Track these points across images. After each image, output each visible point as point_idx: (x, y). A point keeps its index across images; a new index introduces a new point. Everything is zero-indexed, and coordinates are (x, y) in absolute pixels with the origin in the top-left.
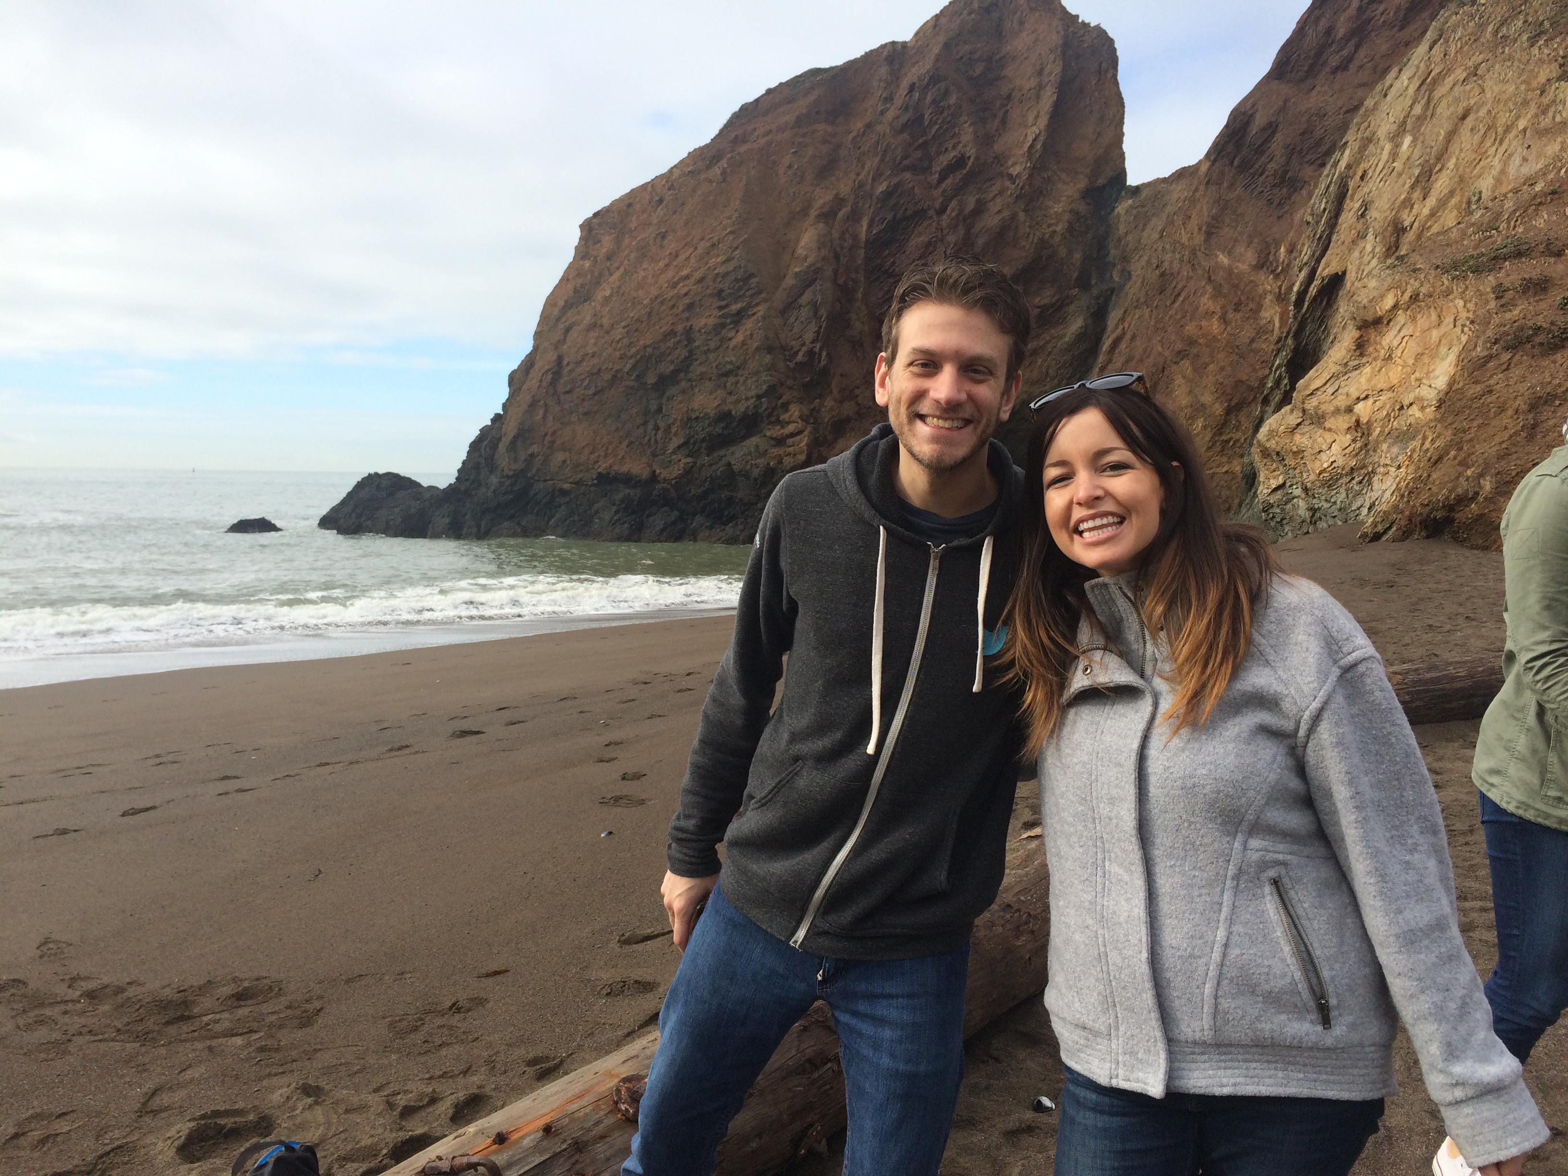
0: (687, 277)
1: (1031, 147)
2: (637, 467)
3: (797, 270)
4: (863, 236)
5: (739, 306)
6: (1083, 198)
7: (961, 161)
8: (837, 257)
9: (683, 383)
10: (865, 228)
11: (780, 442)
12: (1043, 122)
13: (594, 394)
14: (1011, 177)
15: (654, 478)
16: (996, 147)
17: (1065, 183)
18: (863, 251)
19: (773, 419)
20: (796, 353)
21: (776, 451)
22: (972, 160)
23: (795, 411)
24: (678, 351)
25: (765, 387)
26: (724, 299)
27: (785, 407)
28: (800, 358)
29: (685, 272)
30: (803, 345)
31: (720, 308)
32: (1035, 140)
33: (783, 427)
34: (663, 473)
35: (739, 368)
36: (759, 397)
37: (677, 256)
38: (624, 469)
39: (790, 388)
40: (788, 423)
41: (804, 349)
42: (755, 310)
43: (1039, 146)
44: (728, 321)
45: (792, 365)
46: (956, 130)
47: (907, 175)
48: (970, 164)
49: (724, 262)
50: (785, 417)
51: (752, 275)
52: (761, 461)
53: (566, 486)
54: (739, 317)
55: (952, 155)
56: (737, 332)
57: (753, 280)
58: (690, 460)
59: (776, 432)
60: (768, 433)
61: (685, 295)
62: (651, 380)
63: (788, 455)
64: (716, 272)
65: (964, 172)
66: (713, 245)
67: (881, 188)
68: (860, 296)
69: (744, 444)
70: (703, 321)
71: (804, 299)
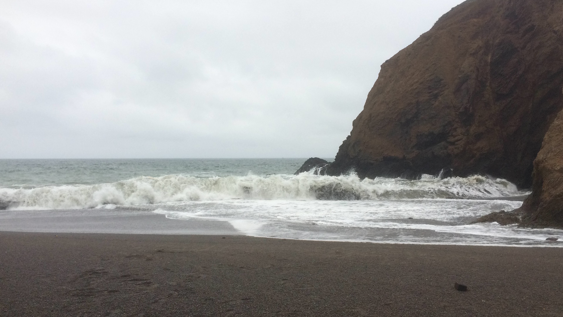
0: (417, 82)
2: (398, 154)
3: (460, 76)
4: (489, 61)
5: (436, 92)
7: (532, 28)
8: (478, 70)
9: (416, 122)
10: (490, 58)
11: (453, 144)
13: (383, 127)
14: (555, 32)
15: (404, 158)
16: (548, 20)
18: (489, 67)
19: (450, 134)
20: (460, 108)
21: (451, 147)
22: (536, 26)
23: (459, 130)
24: (413, 110)
25: (446, 122)
26: (431, 89)
27: (455, 129)
28: (461, 110)
29: (416, 80)
30: (463, 105)
31: (430, 93)
33: (454, 137)
34: (408, 156)
35: (436, 115)
36: (444, 126)
37: (413, 75)
38: (393, 155)
39: (457, 122)
40: (456, 136)
42: (443, 93)
44: (432, 97)
45: (458, 113)
46: (530, 15)
47: (509, 35)
48: (536, 28)
49: (430, 76)
50: (454, 134)
51: (442, 80)
52: (445, 151)
53: (372, 162)
54: (436, 96)
55: (528, 25)
56: (436, 101)
57: (442, 82)
58: (418, 151)
59: (452, 139)
60: (448, 140)
61: (416, 88)
62: (403, 121)
63: (456, 148)
64: (428, 79)
65: (533, 32)
66: (427, 69)
67: (497, 41)
68: (488, 84)
69: (439, 144)
70: (423, 98)
71: (463, 87)
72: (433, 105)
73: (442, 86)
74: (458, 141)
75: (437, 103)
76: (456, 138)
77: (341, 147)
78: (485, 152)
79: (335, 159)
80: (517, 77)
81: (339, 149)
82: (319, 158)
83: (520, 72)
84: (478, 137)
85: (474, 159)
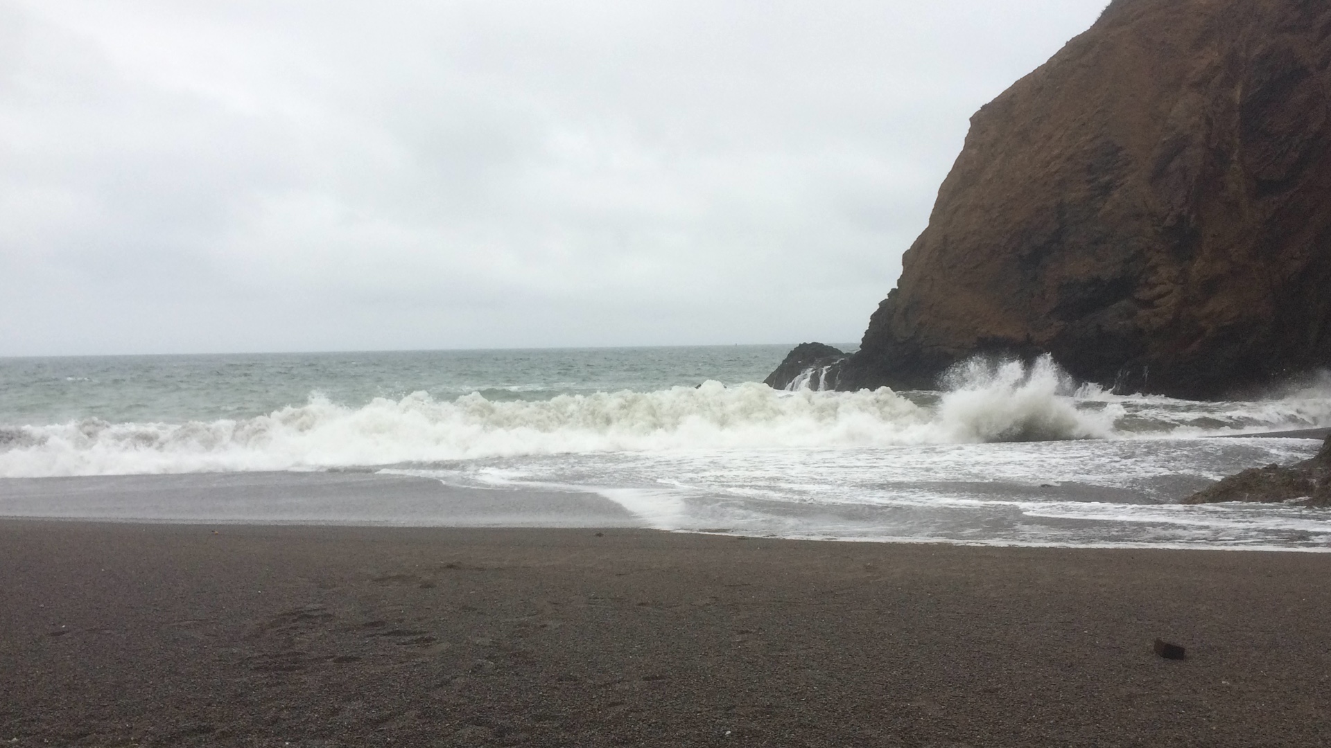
0: (1058, 157)
2: (1013, 330)
3: (1165, 139)
4: (1238, 100)
5: (1107, 178)
8: (1209, 122)
9: (1056, 254)
10: (1239, 92)
11: (1148, 304)
13: (976, 267)
15: (1028, 341)
18: (1238, 114)
19: (1142, 281)
20: (1165, 218)
21: (1143, 313)
23: (1163, 272)
24: (1049, 226)
25: (1132, 252)
26: (1093, 173)
27: (1153, 268)
28: (1168, 222)
29: (1056, 152)
30: (1172, 209)
31: (1089, 182)
33: (1151, 289)
34: (1037, 335)
35: (1107, 236)
36: (1126, 262)
37: (1050, 138)
38: (1000, 334)
39: (1158, 252)
40: (1155, 285)
41: (1172, 213)
42: (1122, 181)
44: (1097, 193)
45: (1160, 230)
47: (1286, 36)
49: (1091, 140)
50: (1153, 279)
51: (1120, 149)
52: (1128, 322)
53: (950, 350)
54: (1107, 189)
56: (1105, 202)
57: (1121, 154)
58: (1062, 323)
59: (1145, 294)
60: (1136, 296)
61: (1056, 172)
62: (1025, 251)
63: (1155, 315)
64: (1085, 148)
66: (1084, 124)
67: (1257, 52)
68: (1235, 157)
69: (1113, 306)
70: (1073, 195)
71: (1173, 166)
72: (1099, 210)
73: (1120, 163)
74: (1160, 296)
75: (1108, 207)
76: (1158, 290)
77: (875, 318)
78: (1227, 323)
79: (861, 346)
80: (1308, 137)
81: (870, 321)
82: (822, 344)
83: (1314, 127)
84: (1211, 286)
85: (1199, 341)
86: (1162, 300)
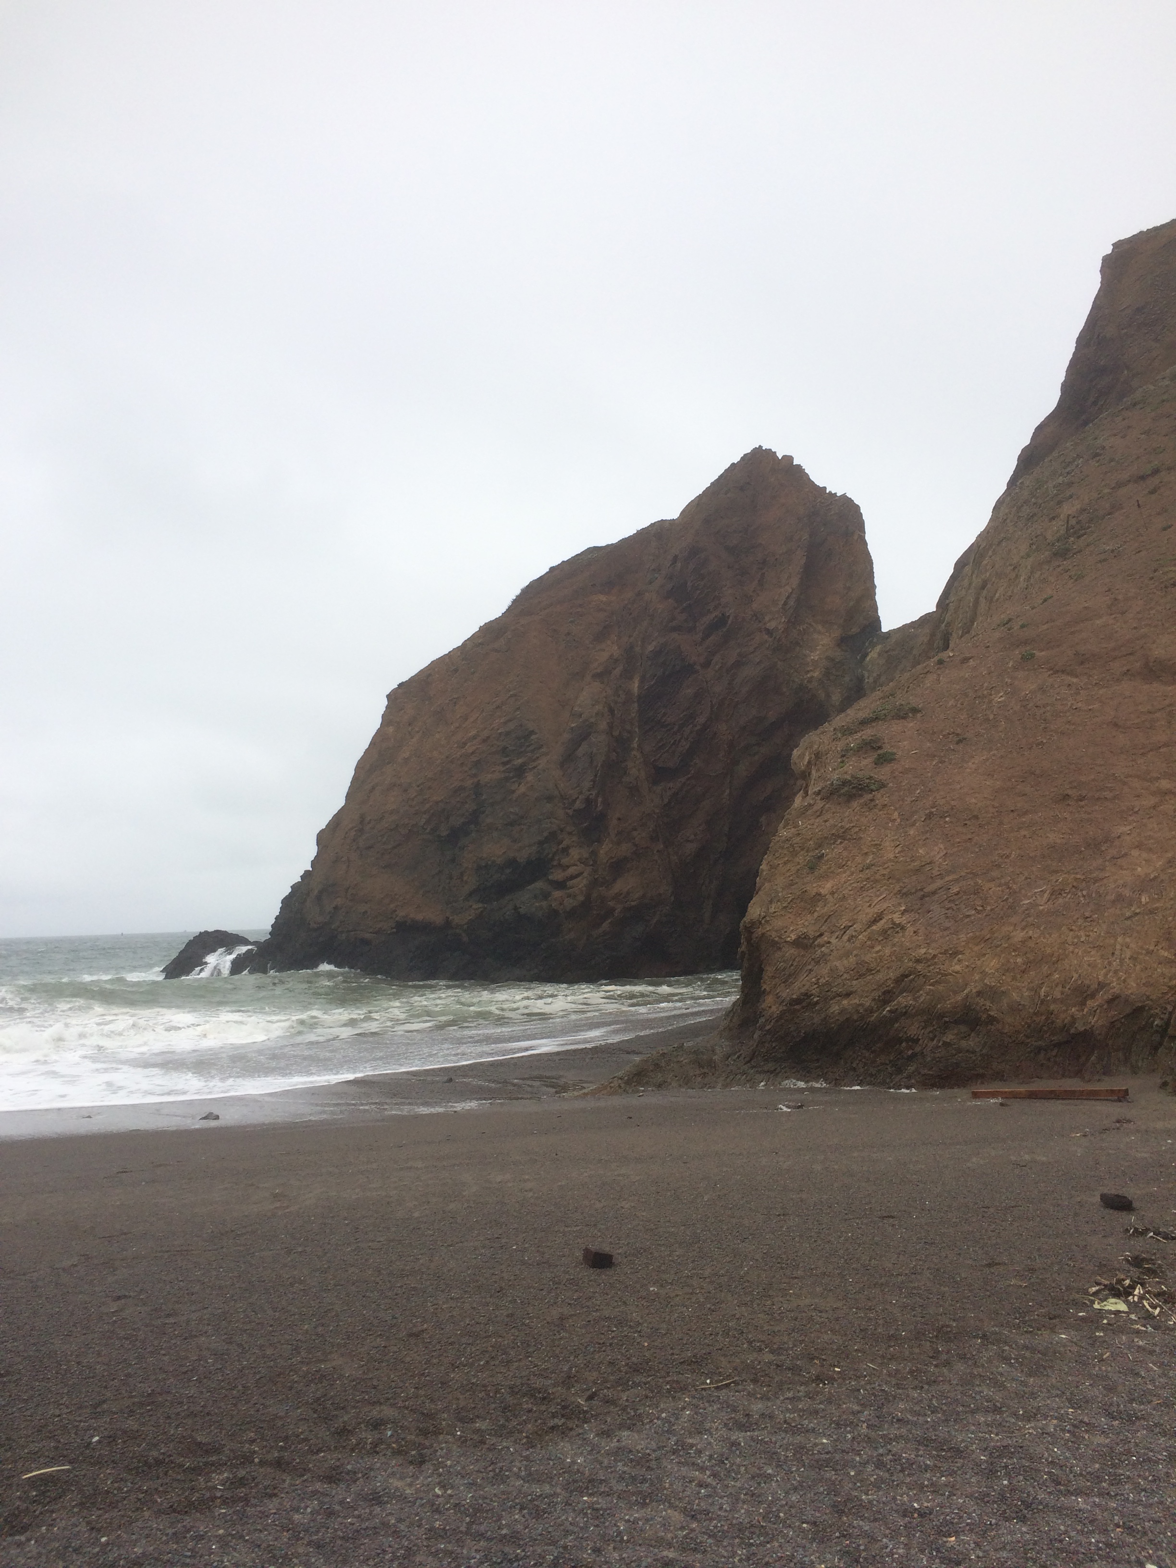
0: (474, 737)
1: (785, 604)
2: (432, 914)
3: (573, 725)
4: (636, 691)
5: (520, 761)
6: (838, 645)
7: (722, 621)
8: (611, 711)
9: (473, 835)
10: (636, 685)
11: (560, 885)
12: (795, 582)
13: (394, 848)
14: (769, 632)
15: (448, 924)
16: (755, 606)
17: (819, 633)
18: (636, 705)
19: (555, 863)
20: (574, 801)
21: (557, 894)
22: (731, 618)
23: (575, 853)
24: (467, 806)
25: (546, 834)
26: (507, 756)
27: (565, 850)
28: (578, 805)
29: (473, 732)
30: (581, 793)
31: (504, 764)
32: (788, 597)
33: (564, 870)
34: (456, 919)
35: (522, 817)
36: (541, 843)
37: (466, 719)
38: (419, 917)
39: (570, 833)
40: (568, 867)
41: (581, 797)
42: (535, 764)
43: (792, 603)
44: (511, 775)
45: (570, 812)
46: (716, 593)
47: (675, 635)
48: (729, 622)
49: (505, 723)
50: (565, 861)
51: (532, 732)
52: (544, 904)
53: (368, 936)
54: (520, 772)
55: (714, 615)
56: (520, 784)
57: (533, 737)
58: (480, 905)
59: (558, 875)
60: (550, 877)
61: (473, 753)
62: (444, 832)
63: (569, 896)
64: (499, 731)
65: (725, 630)
66: (498, 707)
67: (650, 648)
68: (635, 745)
69: (529, 887)
70: (489, 776)
71: (581, 751)
72: (514, 792)
73: (532, 747)
74: (572, 877)
75: (522, 789)
76: (572, 871)
77: (287, 902)
78: (633, 904)
79: (270, 934)
80: (696, 729)
81: (281, 905)
82: (226, 932)
83: (702, 720)
84: (618, 867)
85: (610, 921)
86: (575, 881)
